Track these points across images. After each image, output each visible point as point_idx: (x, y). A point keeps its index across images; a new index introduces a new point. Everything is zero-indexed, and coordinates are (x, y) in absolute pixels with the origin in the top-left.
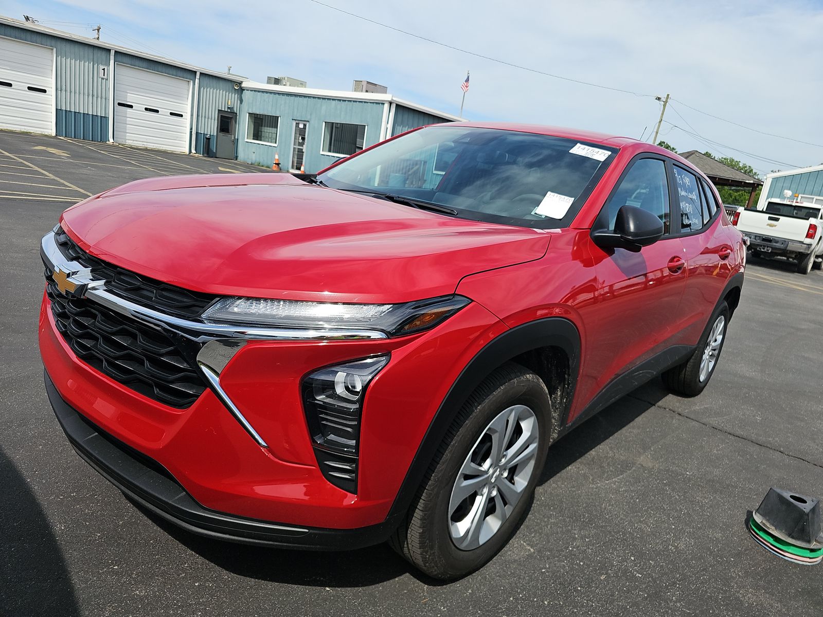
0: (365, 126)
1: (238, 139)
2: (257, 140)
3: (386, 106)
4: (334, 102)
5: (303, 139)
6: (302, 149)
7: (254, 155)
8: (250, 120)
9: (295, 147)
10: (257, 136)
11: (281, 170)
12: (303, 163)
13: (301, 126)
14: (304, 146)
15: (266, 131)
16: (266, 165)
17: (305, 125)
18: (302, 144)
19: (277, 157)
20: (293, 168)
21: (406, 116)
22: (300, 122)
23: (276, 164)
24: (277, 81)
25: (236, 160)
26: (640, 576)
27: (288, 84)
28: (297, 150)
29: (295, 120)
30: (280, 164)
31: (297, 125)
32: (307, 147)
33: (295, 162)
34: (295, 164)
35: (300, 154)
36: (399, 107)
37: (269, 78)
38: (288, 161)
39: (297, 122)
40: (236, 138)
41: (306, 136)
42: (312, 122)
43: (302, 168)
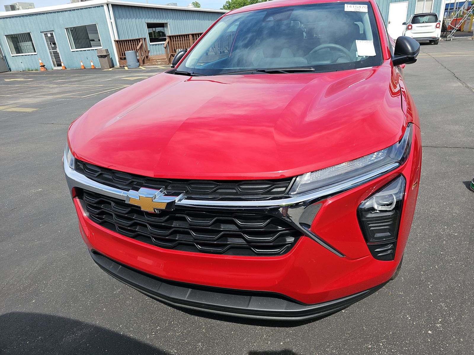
0: (96, 24)
1: (5, 56)
2: (19, 53)
3: (105, 7)
4: (66, 13)
5: (54, 44)
6: (57, 51)
7: (22, 64)
8: (8, 40)
9: (50, 51)
10: (18, 50)
11: (47, 69)
12: (62, 61)
13: (49, 35)
14: (57, 49)
15: (23, 45)
16: (34, 69)
17: (52, 34)
18: (55, 48)
19: (40, 61)
20: (55, 66)
21: (121, 11)
22: (47, 33)
23: (41, 66)
24: (13, 8)
25: (10, 71)
26: (457, 234)
27: (21, 7)
28: (52, 53)
29: (43, 32)
30: (45, 65)
31: (46, 35)
32: (59, 49)
33: (55, 61)
34: (56, 63)
35: (56, 56)
36: (114, 6)
37: (6, 7)
38: (50, 62)
39: (45, 33)
40: (4, 55)
41: (56, 42)
42: (56, 30)
43: (62, 65)
